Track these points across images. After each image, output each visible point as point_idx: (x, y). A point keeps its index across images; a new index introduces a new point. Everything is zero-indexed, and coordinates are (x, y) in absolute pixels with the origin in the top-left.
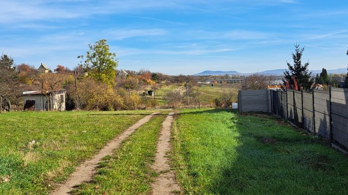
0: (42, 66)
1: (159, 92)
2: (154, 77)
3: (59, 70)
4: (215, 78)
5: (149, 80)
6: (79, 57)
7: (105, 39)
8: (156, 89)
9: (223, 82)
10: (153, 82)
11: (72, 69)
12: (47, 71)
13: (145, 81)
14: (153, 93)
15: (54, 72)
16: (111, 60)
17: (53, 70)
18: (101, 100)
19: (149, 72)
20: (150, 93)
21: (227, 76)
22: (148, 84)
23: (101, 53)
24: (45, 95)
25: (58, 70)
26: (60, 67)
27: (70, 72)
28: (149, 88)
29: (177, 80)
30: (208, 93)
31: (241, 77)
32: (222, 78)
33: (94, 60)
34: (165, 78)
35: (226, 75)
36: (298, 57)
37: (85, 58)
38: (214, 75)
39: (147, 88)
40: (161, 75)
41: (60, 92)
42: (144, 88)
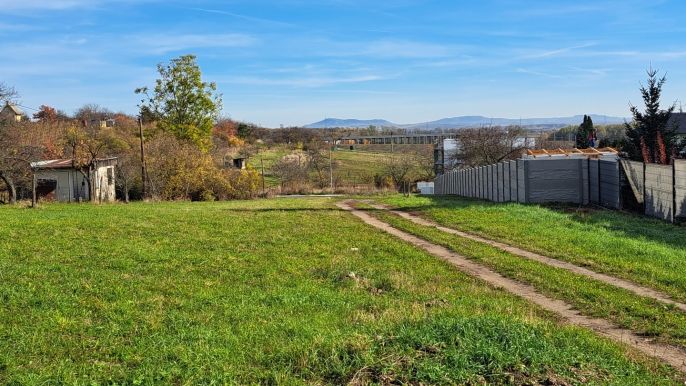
0: (8, 106)
1: (254, 161)
2: (242, 130)
3: (45, 114)
4: (349, 132)
5: (232, 138)
6: (138, 91)
7: (193, 55)
8: (248, 155)
9: (365, 141)
10: (240, 142)
11: (70, 114)
12: (19, 118)
13: (224, 139)
14: (243, 163)
15: (32, 120)
16: (207, 97)
17: (31, 117)
18: (192, 178)
19: (230, 122)
20: (238, 162)
21: (372, 130)
22: (231, 144)
23: (183, 83)
24: (79, 170)
25: (41, 115)
26: (47, 108)
27: (67, 119)
28: (234, 154)
29: (287, 137)
30: (350, 162)
31: (400, 130)
32: (363, 132)
33: (170, 97)
34: (262, 133)
35: (371, 127)
36: (653, 95)
37: (152, 94)
38: (345, 127)
39: (229, 154)
40: (253, 128)
41: (106, 163)
42: (224, 153)
